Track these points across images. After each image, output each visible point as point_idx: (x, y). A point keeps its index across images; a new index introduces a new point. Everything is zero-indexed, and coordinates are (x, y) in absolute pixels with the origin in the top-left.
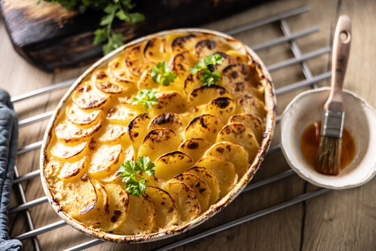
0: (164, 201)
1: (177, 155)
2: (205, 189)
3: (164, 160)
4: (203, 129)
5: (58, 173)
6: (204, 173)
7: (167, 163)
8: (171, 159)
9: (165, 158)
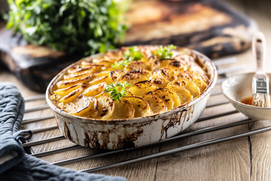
0: (139, 104)
1: (147, 83)
2: (169, 100)
3: (138, 86)
4: (164, 75)
5: (60, 99)
6: (167, 92)
7: (139, 88)
8: (143, 85)
9: (138, 84)
